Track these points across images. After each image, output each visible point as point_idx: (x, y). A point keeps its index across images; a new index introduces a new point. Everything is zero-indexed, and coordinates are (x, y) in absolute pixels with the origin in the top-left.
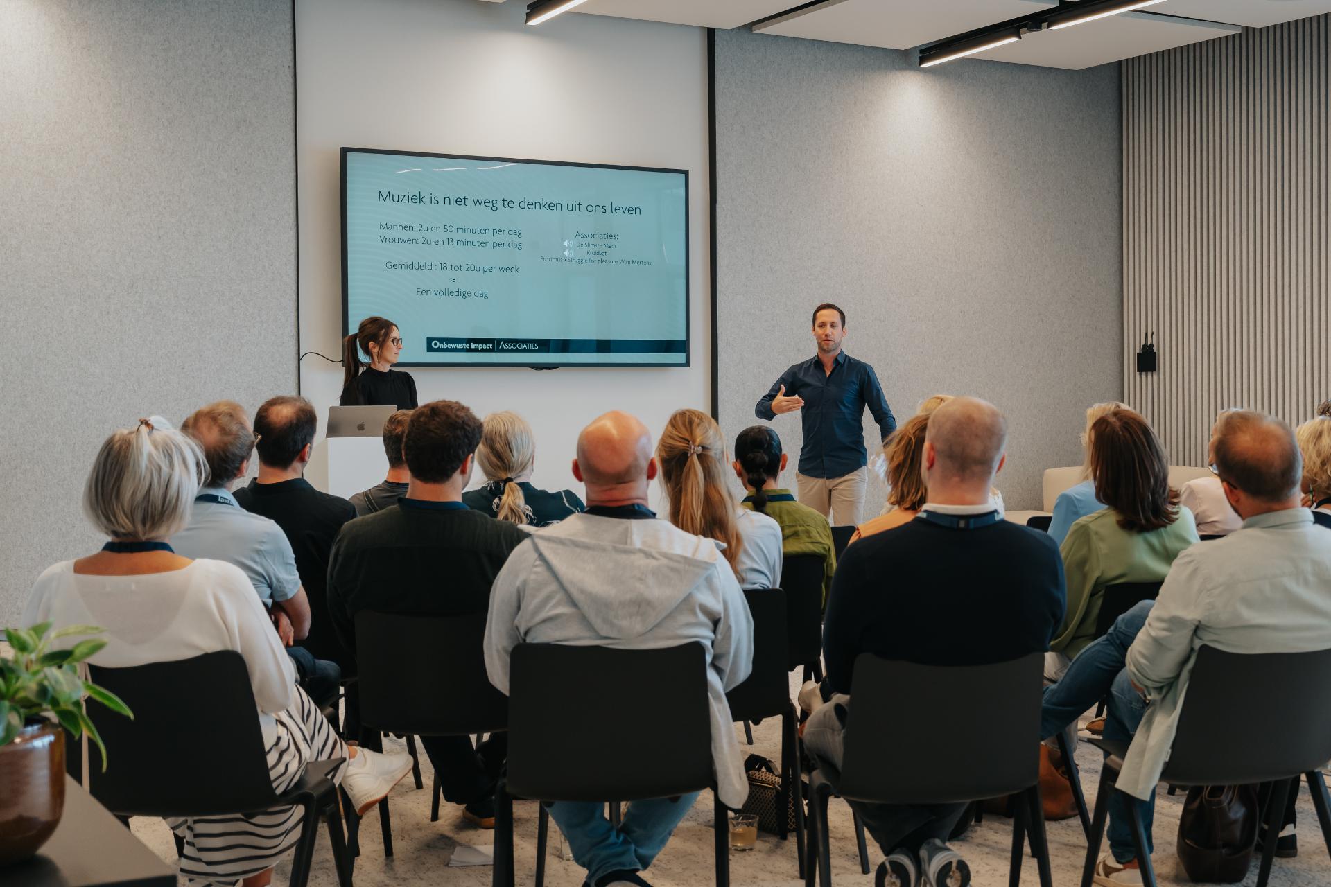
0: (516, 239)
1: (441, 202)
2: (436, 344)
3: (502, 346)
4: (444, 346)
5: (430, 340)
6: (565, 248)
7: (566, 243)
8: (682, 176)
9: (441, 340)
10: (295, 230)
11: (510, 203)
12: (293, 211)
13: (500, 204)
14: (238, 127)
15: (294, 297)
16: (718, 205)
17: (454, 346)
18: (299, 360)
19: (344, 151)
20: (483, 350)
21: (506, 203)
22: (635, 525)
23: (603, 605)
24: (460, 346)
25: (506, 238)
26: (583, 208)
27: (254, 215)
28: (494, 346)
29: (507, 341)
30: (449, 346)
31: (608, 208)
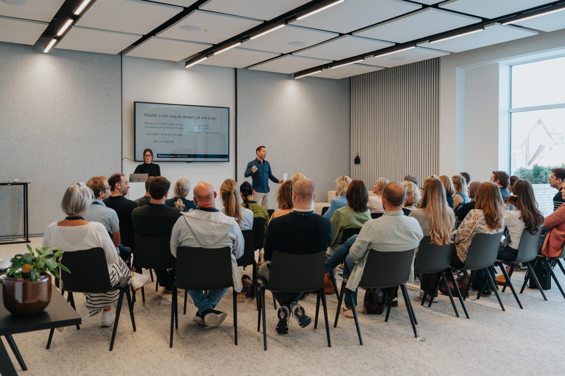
0: (181, 126)
1: (161, 116)
2: (159, 156)
3: (178, 156)
4: (162, 156)
5: (158, 155)
6: (195, 129)
7: (195, 128)
8: (228, 109)
9: (161, 155)
10: (121, 124)
11: (180, 116)
12: (121, 119)
13: (177, 117)
14: (106, 96)
15: (121, 142)
16: (237, 117)
17: (164, 156)
18: (122, 160)
19: (135, 102)
20: (172, 157)
21: (179, 117)
22: (212, 214)
23: (203, 236)
24: (166, 156)
25: (179, 126)
26: (200, 118)
27: (110, 120)
28: (175, 156)
29: (179, 155)
30: (163, 156)
31: (207, 118)
